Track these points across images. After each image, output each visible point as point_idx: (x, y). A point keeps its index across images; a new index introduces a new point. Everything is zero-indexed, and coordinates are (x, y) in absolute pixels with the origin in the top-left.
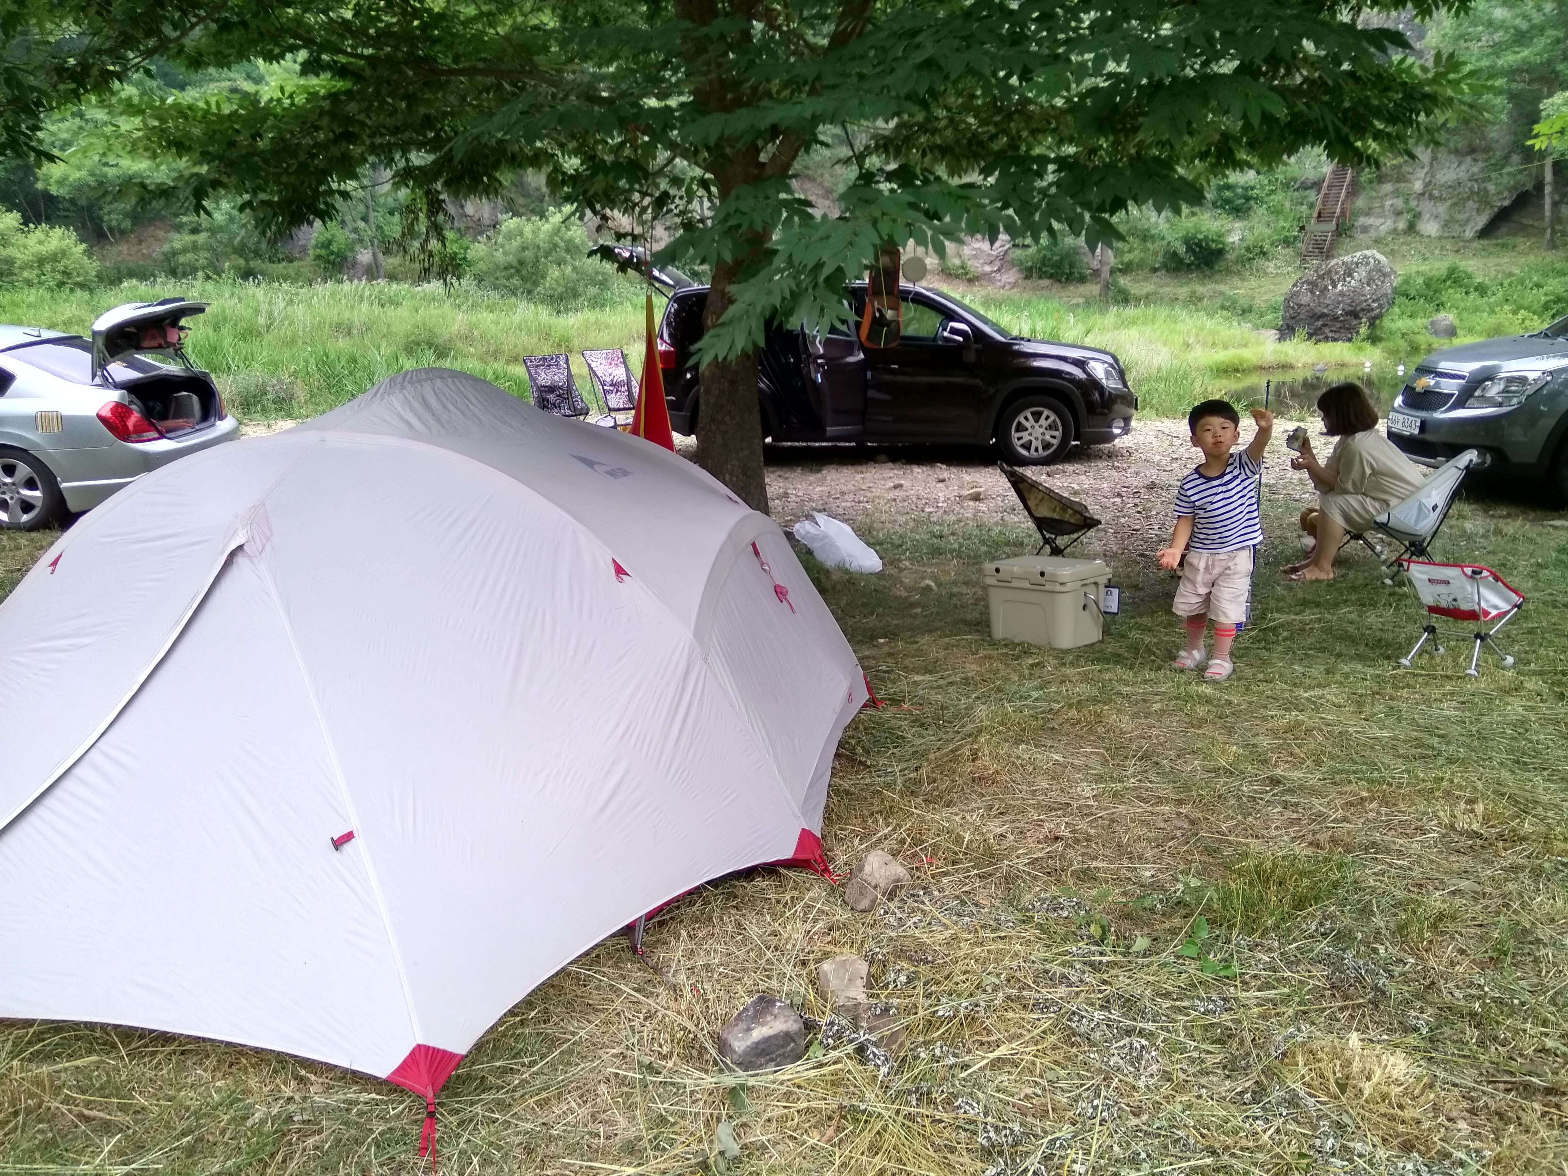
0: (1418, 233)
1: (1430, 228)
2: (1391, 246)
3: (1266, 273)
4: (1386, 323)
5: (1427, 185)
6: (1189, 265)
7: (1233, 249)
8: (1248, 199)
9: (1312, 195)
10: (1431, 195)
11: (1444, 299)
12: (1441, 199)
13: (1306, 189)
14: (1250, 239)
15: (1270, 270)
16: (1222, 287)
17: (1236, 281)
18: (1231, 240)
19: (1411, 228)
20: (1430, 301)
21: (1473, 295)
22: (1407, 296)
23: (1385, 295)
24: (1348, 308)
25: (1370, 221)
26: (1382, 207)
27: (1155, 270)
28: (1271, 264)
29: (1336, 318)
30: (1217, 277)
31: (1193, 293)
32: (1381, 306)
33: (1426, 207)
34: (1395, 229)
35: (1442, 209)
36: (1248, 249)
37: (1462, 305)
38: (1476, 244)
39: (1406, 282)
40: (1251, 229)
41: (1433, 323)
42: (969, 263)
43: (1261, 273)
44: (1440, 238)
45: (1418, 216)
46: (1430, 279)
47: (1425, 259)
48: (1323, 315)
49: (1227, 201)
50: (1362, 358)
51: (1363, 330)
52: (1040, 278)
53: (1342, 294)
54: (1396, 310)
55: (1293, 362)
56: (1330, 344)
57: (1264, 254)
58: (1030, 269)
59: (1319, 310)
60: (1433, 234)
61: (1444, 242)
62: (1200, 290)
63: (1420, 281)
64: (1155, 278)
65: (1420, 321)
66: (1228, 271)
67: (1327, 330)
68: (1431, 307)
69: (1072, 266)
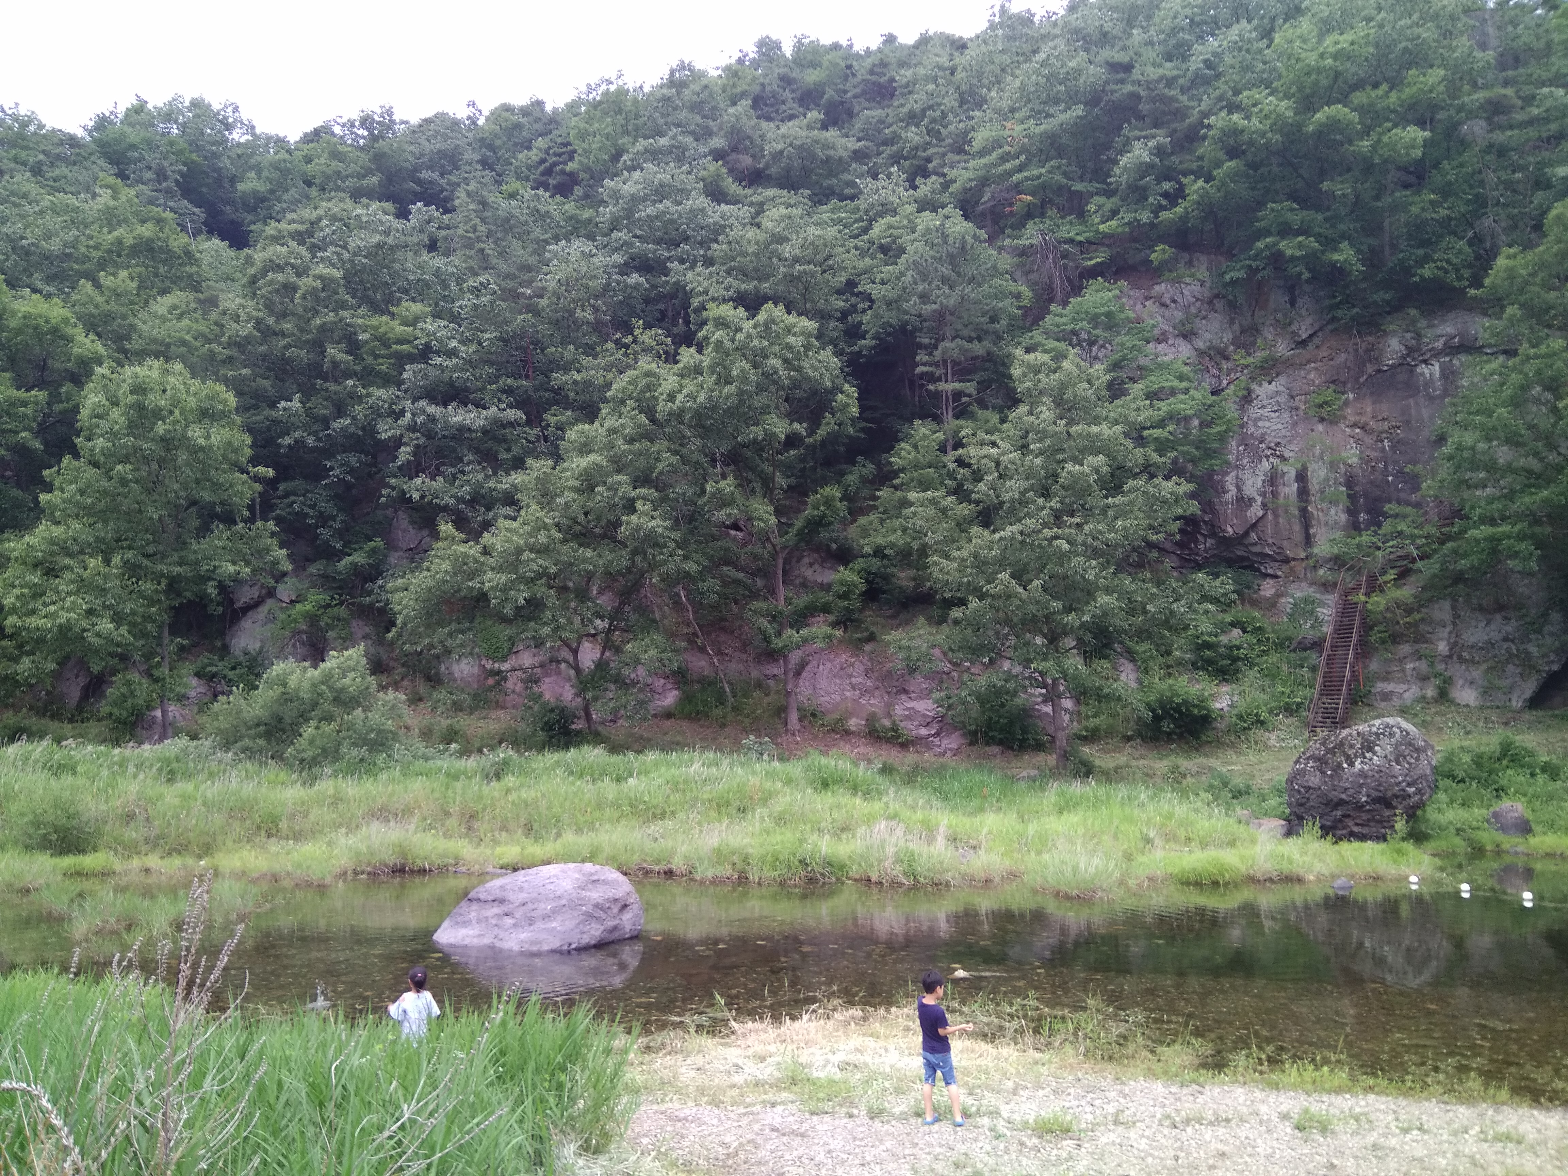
0: (1452, 702)
1: (1467, 696)
2: (1421, 716)
3: (1267, 747)
4: (1432, 814)
5: (1453, 646)
6: (1169, 734)
7: (1222, 717)
8: (1235, 659)
9: (1313, 657)
10: (1460, 657)
11: (1504, 782)
12: (1473, 662)
13: (1305, 650)
14: (1242, 706)
15: (1272, 742)
16: (1213, 762)
17: (1231, 755)
18: (1218, 706)
19: (1443, 696)
20: (1486, 784)
21: (1541, 778)
22: (1454, 778)
23: (1423, 776)
24: (1375, 794)
25: (1390, 687)
26: (1403, 671)
27: (1129, 739)
28: (1273, 736)
29: (1360, 807)
30: (1207, 749)
31: (1175, 769)
32: (1419, 792)
33: (1457, 670)
34: (1423, 697)
35: (1477, 673)
36: (1240, 717)
37: (1531, 791)
38: (1528, 716)
39: (1449, 759)
40: (1242, 694)
41: (1496, 815)
42: (902, 724)
43: (1260, 746)
44: (1482, 708)
45: (1448, 681)
46: (1480, 756)
47: (1467, 733)
48: (1341, 803)
49: (1209, 662)
50: (1404, 870)
51: (1400, 825)
52: (988, 744)
53: (1362, 774)
54: (1442, 796)
55: (1301, 872)
56: (1356, 844)
57: (1262, 723)
58: (974, 734)
59: (1335, 795)
60: (1472, 703)
61: (1487, 712)
62: (1186, 764)
63: (1467, 758)
64: (1128, 748)
65: (1478, 813)
66: (1219, 744)
67: (1350, 823)
68: (1487, 793)
69: (1025, 731)
